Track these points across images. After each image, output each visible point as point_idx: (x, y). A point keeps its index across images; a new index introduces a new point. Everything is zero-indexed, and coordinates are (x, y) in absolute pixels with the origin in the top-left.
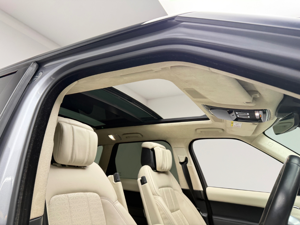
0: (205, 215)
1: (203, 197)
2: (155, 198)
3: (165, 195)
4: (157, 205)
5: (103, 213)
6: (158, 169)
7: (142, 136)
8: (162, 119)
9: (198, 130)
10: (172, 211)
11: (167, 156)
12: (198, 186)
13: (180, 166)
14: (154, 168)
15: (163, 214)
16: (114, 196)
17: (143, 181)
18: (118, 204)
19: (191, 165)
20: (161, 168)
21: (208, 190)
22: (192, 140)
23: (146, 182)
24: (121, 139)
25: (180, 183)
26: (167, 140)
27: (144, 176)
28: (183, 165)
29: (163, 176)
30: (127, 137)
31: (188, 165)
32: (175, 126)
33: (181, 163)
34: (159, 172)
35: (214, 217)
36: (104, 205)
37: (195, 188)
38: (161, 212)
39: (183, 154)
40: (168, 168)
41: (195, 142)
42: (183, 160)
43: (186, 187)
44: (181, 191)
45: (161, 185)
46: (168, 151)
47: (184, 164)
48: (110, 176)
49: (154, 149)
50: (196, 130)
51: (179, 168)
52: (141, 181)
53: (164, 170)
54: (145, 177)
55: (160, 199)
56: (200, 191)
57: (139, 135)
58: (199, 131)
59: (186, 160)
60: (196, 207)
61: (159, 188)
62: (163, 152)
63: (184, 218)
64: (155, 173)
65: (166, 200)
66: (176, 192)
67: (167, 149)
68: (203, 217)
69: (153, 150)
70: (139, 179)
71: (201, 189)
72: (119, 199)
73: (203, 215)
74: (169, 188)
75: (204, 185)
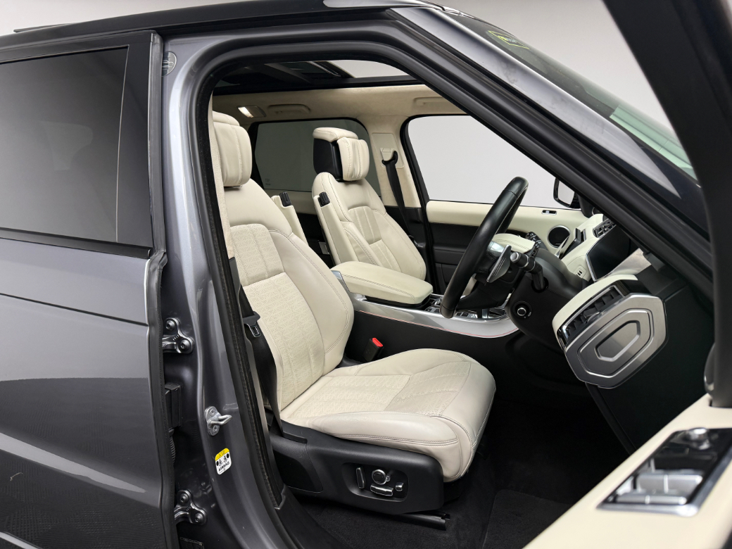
0: (422, 246)
1: (421, 218)
2: (343, 225)
3: (358, 219)
4: (348, 235)
5: (276, 250)
6: (345, 178)
7: (309, 109)
8: (351, 79)
9: (418, 101)
10: (370, 242)
11: (361, 152)
12: (412, 200)
13: (384, 167)
14: (339, 177)
15: (357, 247)
16: (286, 227)
17: (324, 200)
18: (295, 237)
19: (403, 166)
20: (351, 175)
21: (430, 206)
22: (407, 118)
23: (329, 202)
24: (265, 116)
25: (383, 197)
26: (359, 119)
27: (324, 191)
28: (388, 166)
29: (354, 187)
30: (277, 112)
31: (397, 166)
32: (376, 94)
33: (385, 163)
34: (347, 183)
35: (435, 248)
36: (275, 240)
37: (407, 204)
38: (354, 245)
39: (388, 146)
40: (362, 174)
41: (412, 123)
42: (388, 157)
43: (392, 203)
44: (384, 210)
45: (350, 204)
46: (362, 143)
47: (391, 164)
48: (274, 197)
49: (338, 141)
50: (415, 99)
51: (382, 171)
52: (320, 200)
53: (355, 177)
54: (325, 193)
55: (351, 226)
56: (416, 209)
57: (303, 108)
58: (420, 102)
59: (395, 156)
60: (408, 233)
61: (349, 209)
62: (354, 146)
63: (388, 251)
64: (341, 185)
65: (360, 226)
66: (374, 212)
67: (359, 139)
68: (419, 249)
69: (335, 143)
70: (316, 198)
71: (418, 205)
72: (295, 231)
73: (419, 246)
74: (364, 207)
75: (423, 197)
